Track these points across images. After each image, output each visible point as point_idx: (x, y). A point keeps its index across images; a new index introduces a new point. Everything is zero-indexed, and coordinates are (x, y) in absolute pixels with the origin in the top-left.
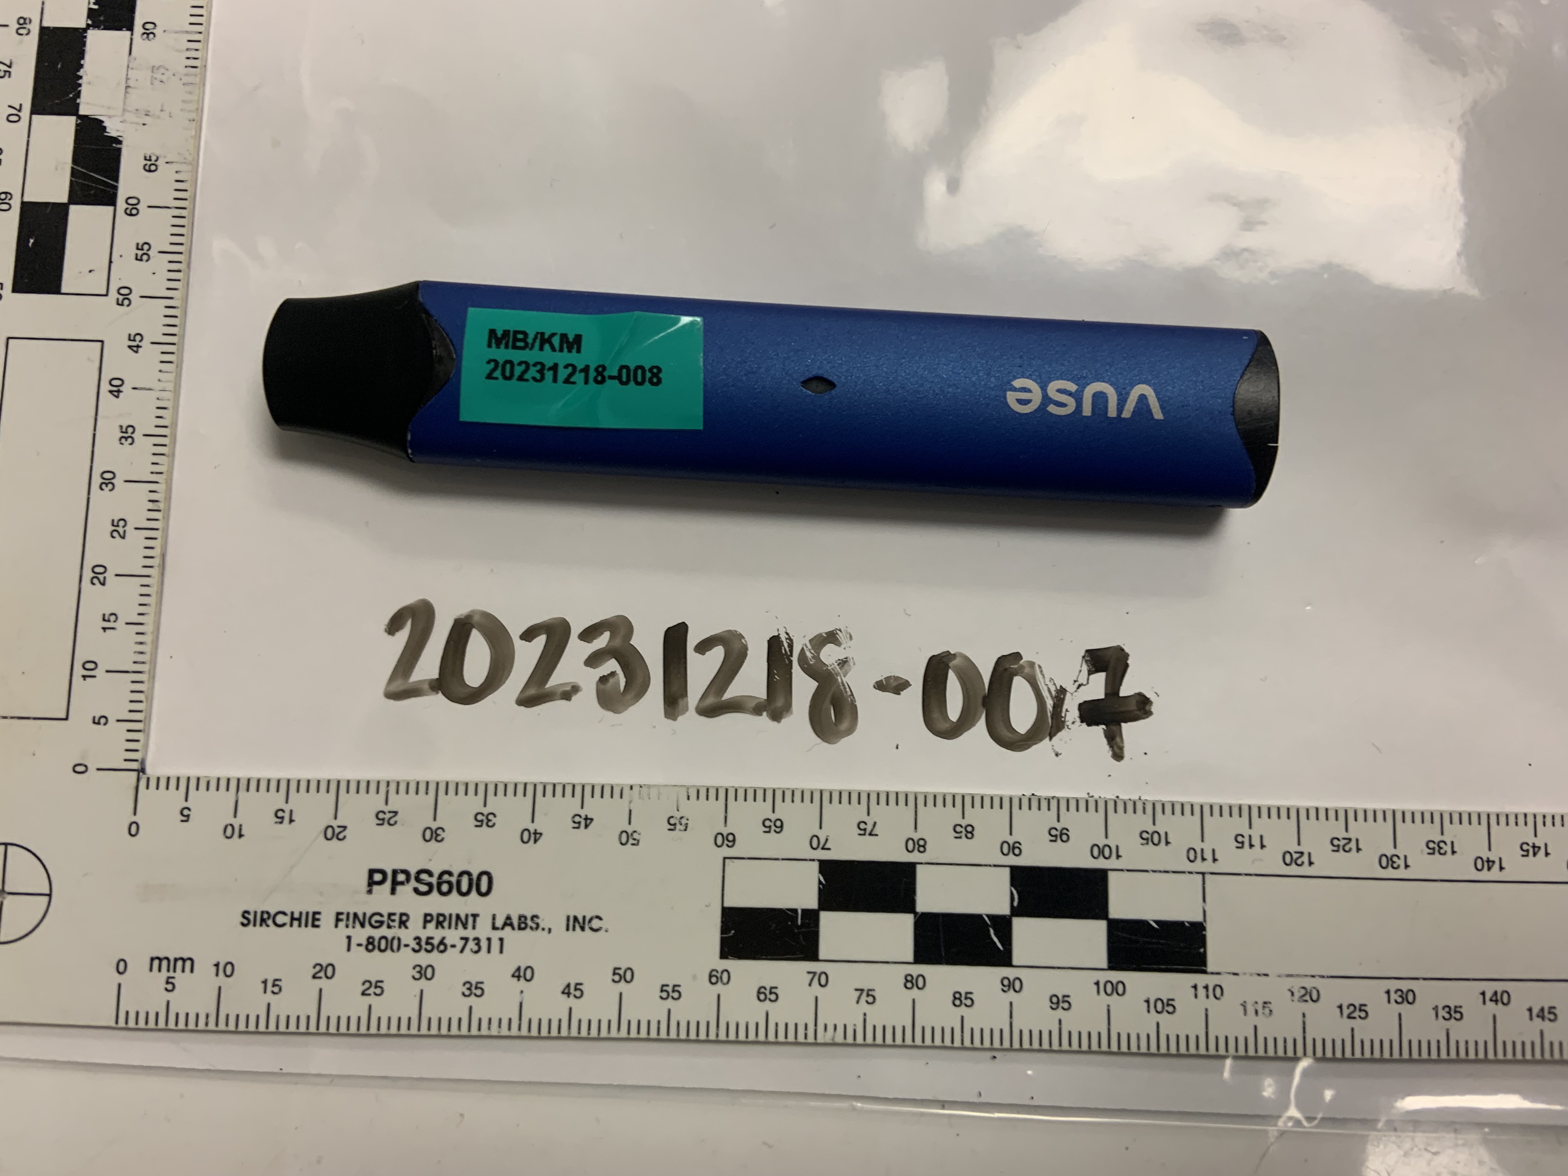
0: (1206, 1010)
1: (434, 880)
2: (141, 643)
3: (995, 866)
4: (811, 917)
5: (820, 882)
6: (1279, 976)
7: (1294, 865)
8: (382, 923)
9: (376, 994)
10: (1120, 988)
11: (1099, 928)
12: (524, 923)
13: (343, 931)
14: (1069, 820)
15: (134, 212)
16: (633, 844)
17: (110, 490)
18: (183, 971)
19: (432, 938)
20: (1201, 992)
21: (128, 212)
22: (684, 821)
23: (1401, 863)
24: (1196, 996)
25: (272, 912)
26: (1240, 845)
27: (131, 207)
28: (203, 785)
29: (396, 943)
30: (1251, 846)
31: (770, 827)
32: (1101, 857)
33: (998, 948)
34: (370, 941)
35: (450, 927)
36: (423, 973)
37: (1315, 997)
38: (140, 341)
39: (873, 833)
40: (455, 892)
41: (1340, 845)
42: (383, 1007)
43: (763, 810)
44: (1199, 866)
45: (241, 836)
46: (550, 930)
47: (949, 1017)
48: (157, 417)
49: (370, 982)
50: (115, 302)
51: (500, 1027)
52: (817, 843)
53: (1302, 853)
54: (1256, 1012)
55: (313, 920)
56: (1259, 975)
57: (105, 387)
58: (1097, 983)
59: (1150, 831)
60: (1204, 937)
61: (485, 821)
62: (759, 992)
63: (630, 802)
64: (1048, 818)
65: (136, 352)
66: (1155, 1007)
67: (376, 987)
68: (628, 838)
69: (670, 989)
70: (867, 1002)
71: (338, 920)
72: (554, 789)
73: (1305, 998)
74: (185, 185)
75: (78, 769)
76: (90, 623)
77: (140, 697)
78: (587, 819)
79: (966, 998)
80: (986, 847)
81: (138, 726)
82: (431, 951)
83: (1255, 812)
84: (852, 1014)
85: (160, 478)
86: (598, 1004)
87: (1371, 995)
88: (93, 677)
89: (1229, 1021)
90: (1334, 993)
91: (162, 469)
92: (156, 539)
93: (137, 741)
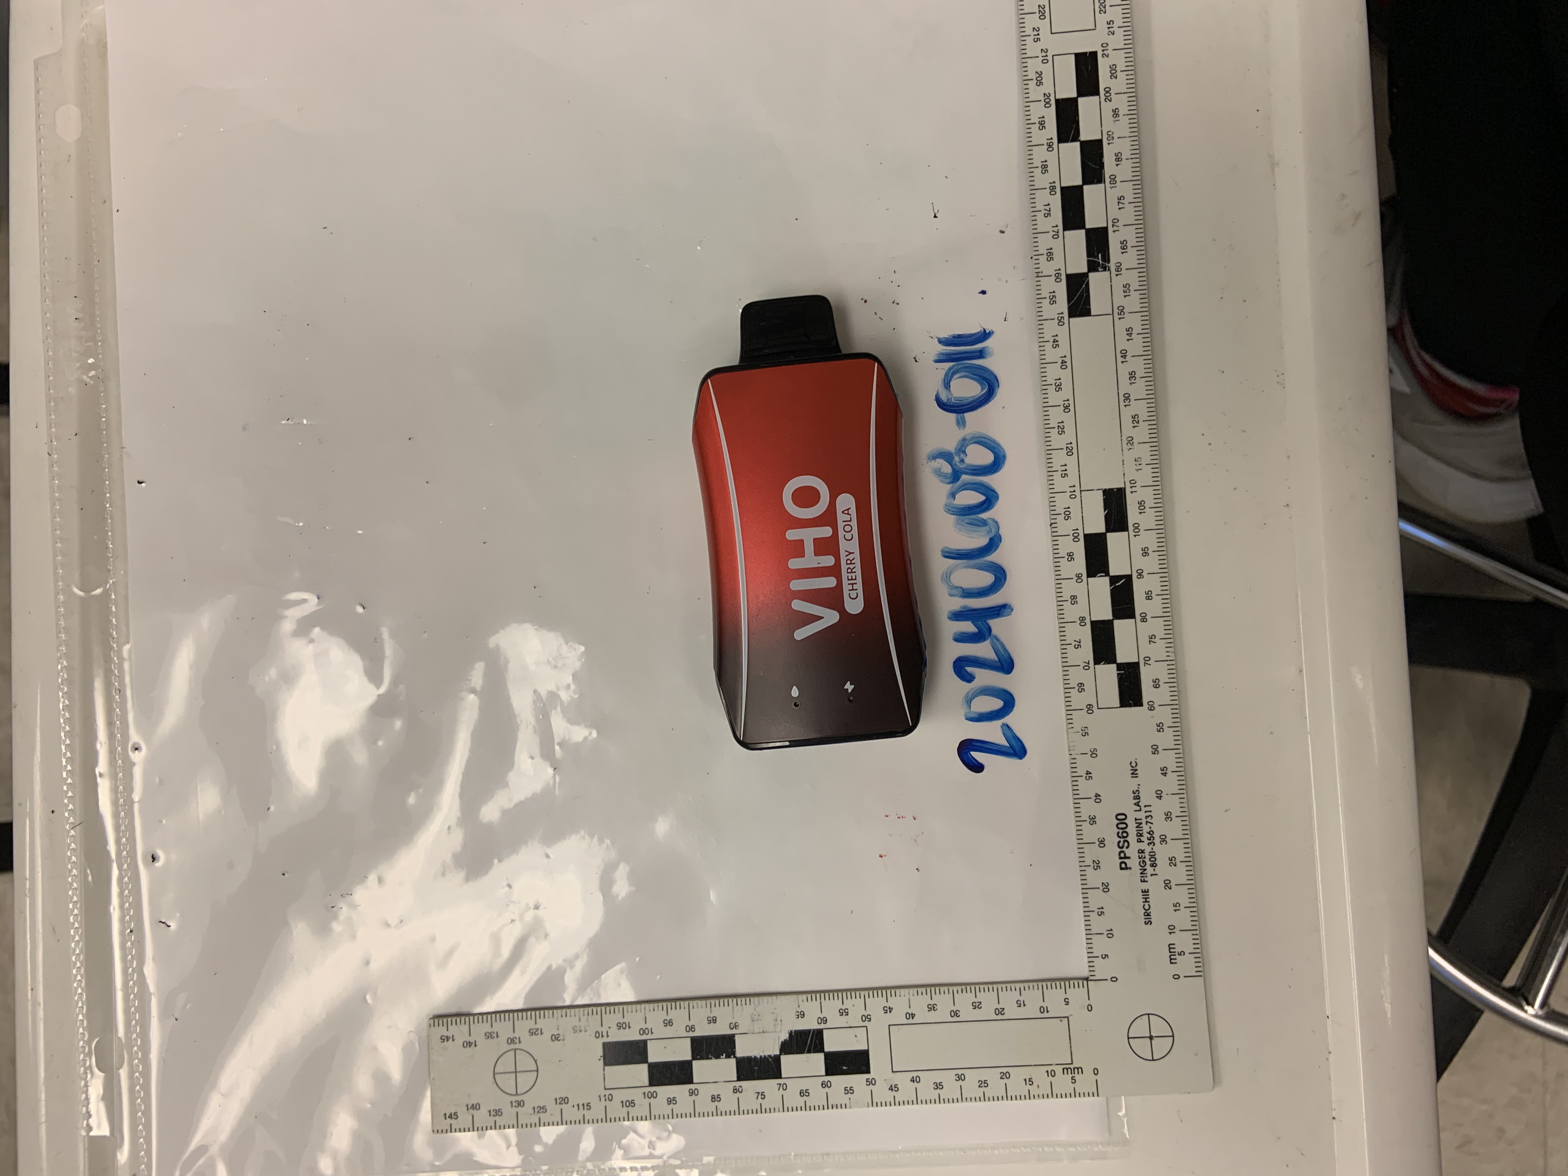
0: (1141, 487)
1: (1122, 840)
2: (1029, 987)
3: (1088, 585)
4: (1120, 667)
5: (1104, 664)
6: (1123, 455)
7: (1073, 451)
8: (1144, 861)
9: (1175, 860)
10: (1136, 525)
11: (1110, 536)
12: (1137, 797)
13: (1149, 879)
14: (1063, 552)
15: (825, 1019)
16: (1096, 751)
17: (959, 1012)
18: (1174, 948)
19: (1148, 838)
20: (1134, 489)
21: (825, 1022)
22: (1083, 729)
23: (1066, 403)
24: (1136, 492)
25: (1144, 911)
26: (1066, 475)
27: (822, 1021)
28: (1090, 950)
29: (1152, 854)
30: (1066, 470)
31: (1082, 689)
32: (1079, 537)
33: (1125, 582)
34: (1152, 865)
35: (1142, 830)
36: (1163, 840)
37: (1131, 439)
38: (887, 1007)
39: (1079, 641)
40: (1126, 830)
41: (1061, 430)
42: (1180, 856)
43: (1074, 692)
44: (1077, 493)
45: (1111, 930)
46: (1139, 785)
47: (1157, 601)
48: (922, 994)
49: (1170, 863)
50: (869, 1022)
51: (1183, 803)
52: (1087, 667)
53: (1067, 447)
54: (1140, 464)
55: (1145, 892)
56: (1123, 464)
57: (911, 1021)
58: (1135, 536)
59: (1065, 516)
60: (1109, 489)
61: (1093, 820)
62: (1156, 687)
63: (1077, 754)
64: (1063, 562)
65: (892, 1008)
66: (1142, 509)
67: (1172, 860)
68: (1094, 754)
69: (1159, 728)
70: (1155, 638)
71: (1144, 881)
72: (1075, 790)
73: (1131, 443)
74: (809, 996)
75: (1090, 1008)
76: (1022, 1012)
77: (1053, 984)
78: (1087, 774)
79: (1148, 594)
80: (1080, 590)
81: (1067, 983)
82: (1154, 838)
83: (1050, 469)
84: (1160, 645)
85: (951, 989)
86: (1168, 759)
87: (1127, 414)
88: (1047, 1007)
89: (1145, 476)
90: (1128, 430)
91: (946, 989)
92: (979, 988)
93: (1074, 983)
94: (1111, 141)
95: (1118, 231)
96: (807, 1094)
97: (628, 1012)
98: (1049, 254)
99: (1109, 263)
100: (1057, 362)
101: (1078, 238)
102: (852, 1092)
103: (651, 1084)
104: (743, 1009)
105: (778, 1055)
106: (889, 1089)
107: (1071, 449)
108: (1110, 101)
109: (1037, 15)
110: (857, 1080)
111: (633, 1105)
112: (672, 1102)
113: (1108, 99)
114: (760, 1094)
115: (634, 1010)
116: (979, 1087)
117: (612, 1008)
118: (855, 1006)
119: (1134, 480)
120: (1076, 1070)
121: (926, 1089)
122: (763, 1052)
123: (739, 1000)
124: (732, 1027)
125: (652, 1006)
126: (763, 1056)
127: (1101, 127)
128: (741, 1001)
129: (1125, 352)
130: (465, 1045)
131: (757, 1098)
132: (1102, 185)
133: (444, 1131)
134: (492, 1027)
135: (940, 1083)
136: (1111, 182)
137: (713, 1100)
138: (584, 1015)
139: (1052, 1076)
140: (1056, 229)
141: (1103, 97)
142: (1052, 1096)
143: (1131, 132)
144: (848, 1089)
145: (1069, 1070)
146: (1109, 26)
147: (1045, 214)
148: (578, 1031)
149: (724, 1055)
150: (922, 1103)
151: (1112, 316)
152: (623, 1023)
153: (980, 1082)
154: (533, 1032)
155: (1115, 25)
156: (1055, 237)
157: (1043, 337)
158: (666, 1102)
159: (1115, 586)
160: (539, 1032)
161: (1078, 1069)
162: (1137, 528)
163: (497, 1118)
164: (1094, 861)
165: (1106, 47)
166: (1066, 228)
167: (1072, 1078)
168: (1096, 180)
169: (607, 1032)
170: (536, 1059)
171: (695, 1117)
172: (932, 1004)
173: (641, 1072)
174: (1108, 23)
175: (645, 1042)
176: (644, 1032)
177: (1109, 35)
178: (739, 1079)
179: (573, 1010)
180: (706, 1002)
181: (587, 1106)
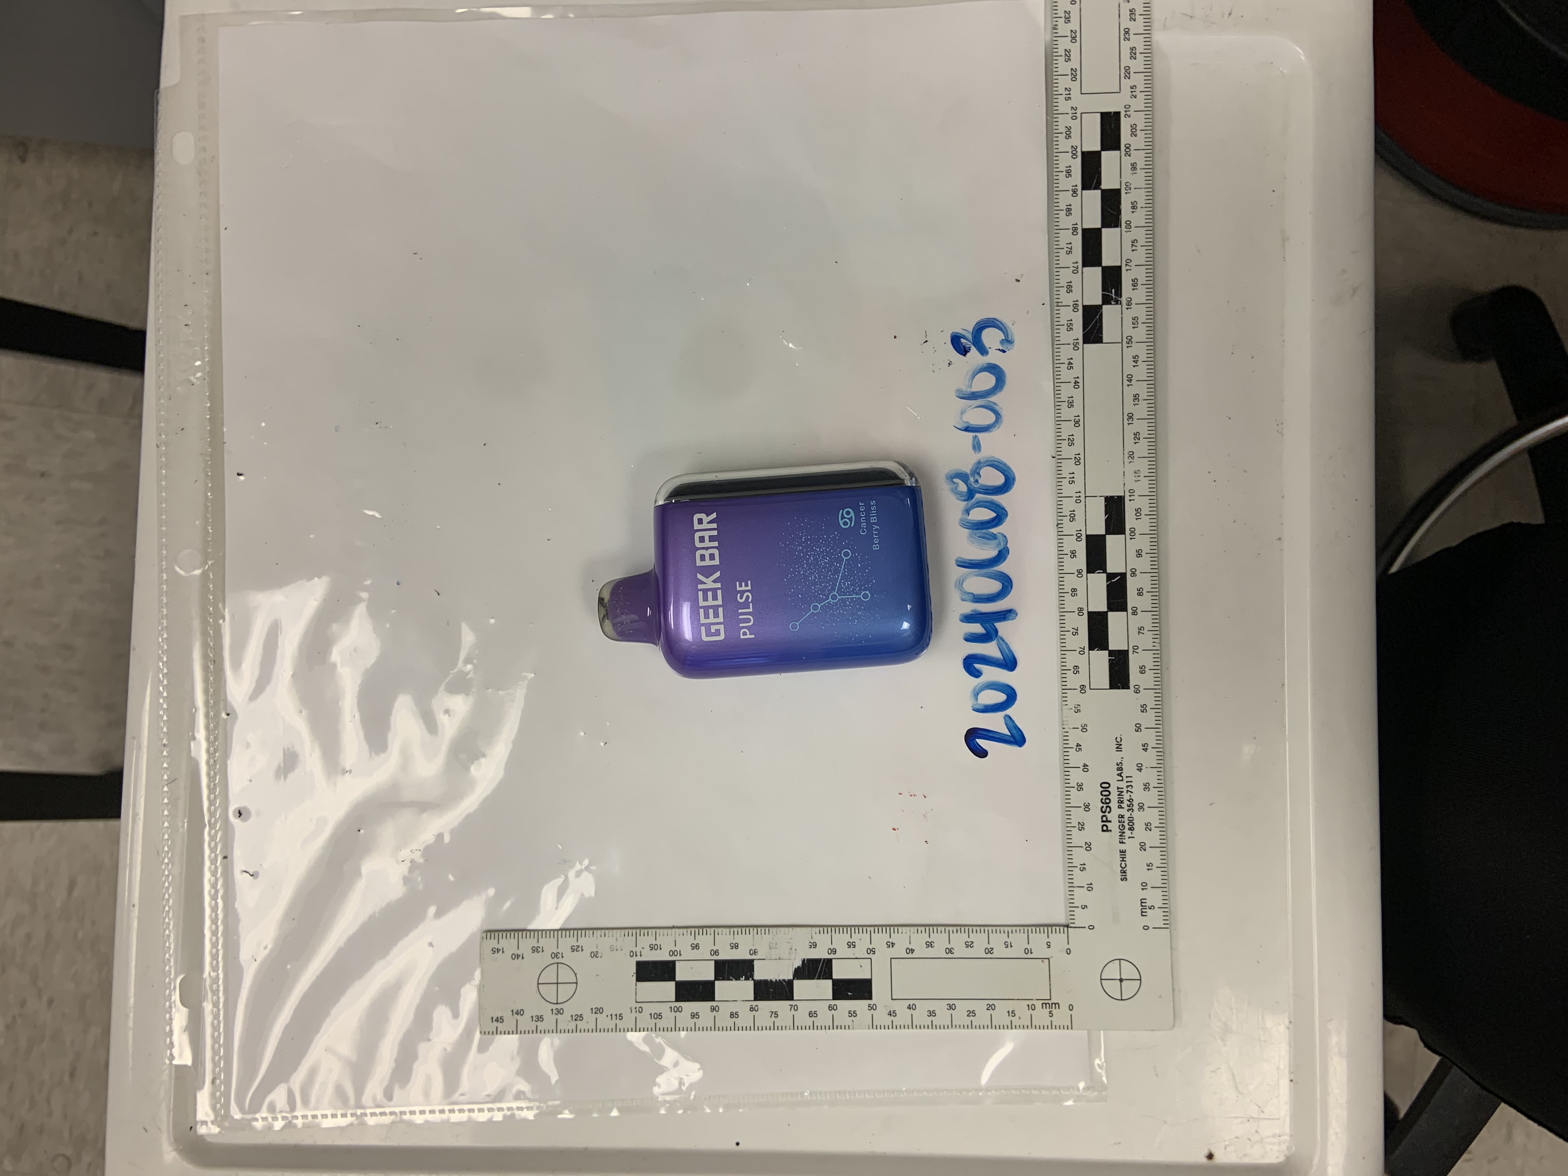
0: (1139, 496)
1: (1105, 806)
2: (1016, 931)
3: (1087, 580)
4: (1111, 653)
5: (1097, 650)
6: (1124, 467)
7: (1080, 461)
8: (1123, 825)
9: (1150, 825)
10: (1132, 530)
11: (1109, 538)
12: (1120, 769)
13: (1127, 840)
14: (1066, 550)
15: (834, 950)
16: (1087, 726)
17: (953, 949)
18: (1146, 903)
19: (1128, 805)
20: (1132, 498)
21: (834, 953)
22: (1076, 706)
23: (1077, 418)
24: (1134, 500)
25: (1121, 869)
26: (1073, 482)
27: (832, 952)
28: (1071, 901)
29: (1130, 819)
30: (1073, 478)
31: (1077, 671)
32: (1081, 537)
33: (1120, 578)
34: (1130, 829)
35: (1123, 798)
36: (1141, 807)
37: (1132, 453)
38: (890, 942)
39: (1076, 629)
40: (1109, 797)
41: (1071, 443)
42: (1155, 823)
43: (1070, 674)
44: (1082, 498)
45: (1091, 884)
46: (1122, 758)
47: (1147, 597)
48: (921, 933)
49: (1146, 828)
50: (874, 955)
51: (1160, 775)
52: (1082, 652)
53: (1075, 457)
54: (1139, 476)
55: (1123, 852)
56: (1124, 475)
57: (910, 955)
58: (1131, 539)
59: (1070, 518)
60: (1110, 496)
61: (1080, 787)
62: (1142, 673)
63: (1070, 728)
64: (1067, 559)
65: (894, 944)
66: (1139, 516)
67: (1148, 825)
68: (1084, 728)
69: (1143, 709)
70: (1143, 630)
71: (1122, 843)
72: (1065, 760)
73: (1132, 458)
74: (822, 929)
75: (1069, 952)
76: (1009, 953)
77: (1038, 929)
78: (1077, 746)
79: (1140, 591)
80: (1080, 584)
81: (1050, 928)
82: (1133, 805)
83: (1059, 476)
84: (1148, 636)
85: (947, 929)
86: (1150, 737)
87: (1130, 431)
88: (1031, 949)
89: (1143, 487)
90: (1130, 446)
91: (943, 928)
92: (972, 929)
93: (1056, 929)
94: (1128, 191)
95: (1131, 270)
96: (815, 1015)
97: (660, 936)
98: (1068, 287)
99: (1120, 298)
100: (1070, 382)
101: (1095, 273)
102: (855, 1015)
103: (677, 1000)
104: (762, 938)
105: (791, 979)
106: (888, 1014)
107: (1079, 459)
108: (1130, 156)
109: (1070, 77)
110: (860, 1005)
111: (660, 1017)
112: (695, 1016)
113: (1128, 154)
114: (774, 1013)
115: (666, 934)
116: (968, 1016)
117: (646, 931)
118: (862, 940)
119: (1132, 490)
120: (1054, 1005)
121: (921, 1016)
122: (778, 976)
123: (759, 929)
124: (751, 953)
125: (681, 931)
126: (778, 980)
127: (1121, 178)
128: (761, 930)
129: (1131, 376)
130: (514, 956)
131: (771, 1017)
132: (1118, 229)
133: (491, 1033)
134: (538, 942)
135: (933, 1011)
136: (1127, 227)
137: (732, 1016)
138: (621, 936)
139: (1033, 1010)
140: (1076, 265)
141: (1123, 152)
142: (1032, 1028)
143: (1147, 184)
144: (852, 1012)
145: (1048, 1005)
146: (1132, 90)
147: (1067, 251)
148: (615, 950)
149: (744, 977)
150: (916, 1028)
151: (1121, 344)
152: (655, 944)
153: (969, 1012)
154: (574, 949)
155: (1138, 90)
156: (1075, 272)
157: (1060, 360)
158: (690, 1016)
159: (1111, 582)
160: (580, 949)
161: (1055, 1004)
162: (1133, 532)
163: (539, 1023)
164: (1079, 823)
165: (1128, 108)
166: (1085, 264)
167: (1050, 1012)
168: (1113, 225)
169: (641, 952)
170: (576, 972)
171: (715, 1030)
172: (930, 942)
173: (668, 989)
174: (1132, 88)
175: (673, 963)
176: (673, 953)
177: (1132, 98)
178: (756, 999)
179: (611, 931)
180: (730, 930)
181: (620, 1016)
